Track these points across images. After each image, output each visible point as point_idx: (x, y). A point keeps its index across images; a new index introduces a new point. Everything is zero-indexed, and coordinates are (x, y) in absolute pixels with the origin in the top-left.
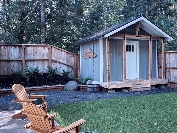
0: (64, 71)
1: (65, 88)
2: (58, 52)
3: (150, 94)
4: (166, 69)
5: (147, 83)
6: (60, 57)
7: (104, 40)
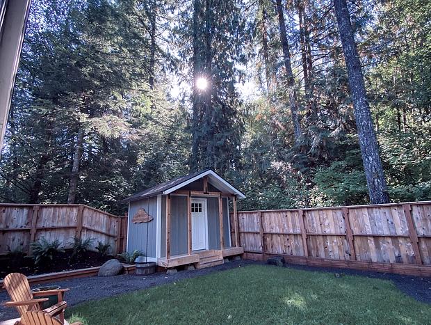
0: (100, 244)
1: (100, 271)
2: (94, 215)
4: (239, 233)
5: (219, 255)
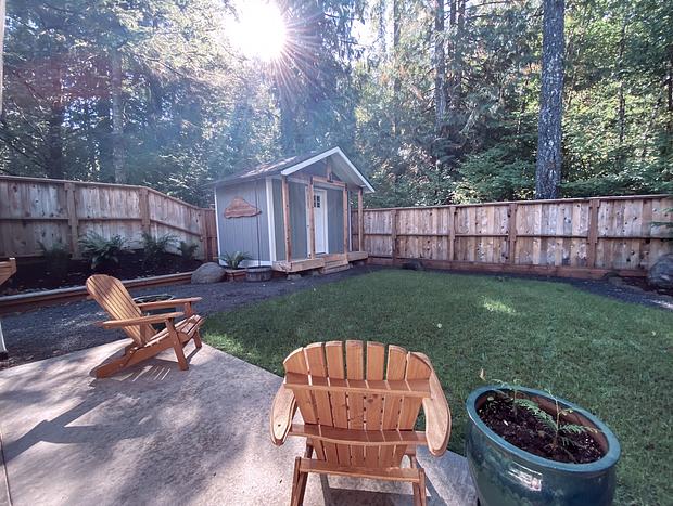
0: (182, 243)
1: (193, 278)
2: (165, 204)
3: (352, 275)
4: (364, 235)
5: (343, 259)
6: (171, 215)
7: (276, 184)
